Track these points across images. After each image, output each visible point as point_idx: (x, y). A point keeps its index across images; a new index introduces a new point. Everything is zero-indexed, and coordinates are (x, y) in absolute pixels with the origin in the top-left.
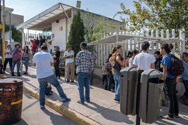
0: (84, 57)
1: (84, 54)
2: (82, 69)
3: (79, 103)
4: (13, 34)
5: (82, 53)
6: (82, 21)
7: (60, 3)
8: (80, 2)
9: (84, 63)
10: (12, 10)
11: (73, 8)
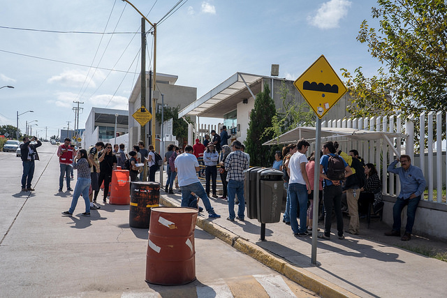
0: (236, 160)
1: (235, 157)
2: (233, 175)
3: (228, 219)
4: (175, 126)
5: (233, 154)
6: (273, 103)
7: (238, 73)
8: (278, 66)
9: (236, 168)
10: (176, 78)
11: (264, 78)
